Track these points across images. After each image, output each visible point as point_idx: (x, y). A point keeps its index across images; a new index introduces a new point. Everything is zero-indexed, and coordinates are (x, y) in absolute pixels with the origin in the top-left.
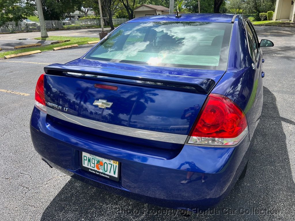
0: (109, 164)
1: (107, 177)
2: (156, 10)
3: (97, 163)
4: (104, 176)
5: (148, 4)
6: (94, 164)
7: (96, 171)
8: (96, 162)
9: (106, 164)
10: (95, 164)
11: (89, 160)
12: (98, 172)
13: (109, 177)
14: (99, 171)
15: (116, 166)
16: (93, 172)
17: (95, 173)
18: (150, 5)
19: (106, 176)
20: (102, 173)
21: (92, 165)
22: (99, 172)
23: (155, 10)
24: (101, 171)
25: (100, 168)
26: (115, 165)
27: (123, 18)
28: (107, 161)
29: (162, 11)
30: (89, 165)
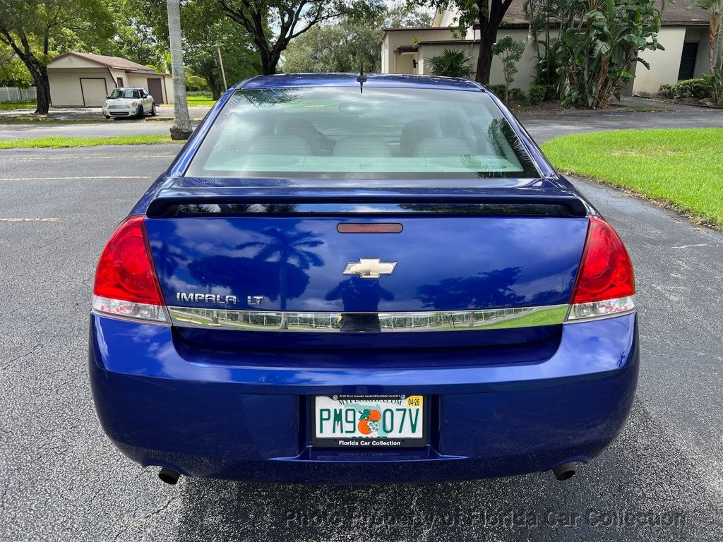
0: (398, 410)
1: (395, 444)
2: (111, 67)
3: (362, 418)
4: (385, 444)
5: (80, 52)
6: (354, 422)
7: (359, 439)
8: (358, 416)
9: (388, 414)
10: (357, 422)
11: (338, 417)
12: (367, 440)
13: (399, 443)
14: (369, 436)
15: (418, 410)
16: (353, 443)
17: (357, 444)
18: (90, 55)
19: (391, 443)
20: (378, 439)
21: (349, 427)
22: (371, 440)
23: (107, 69)
24: (374, 434)
25: (371, 427)
26: (414, 408)
27: (9, 86)
28: (392, 405)
29: (127, 72)
30: (338, 428)
